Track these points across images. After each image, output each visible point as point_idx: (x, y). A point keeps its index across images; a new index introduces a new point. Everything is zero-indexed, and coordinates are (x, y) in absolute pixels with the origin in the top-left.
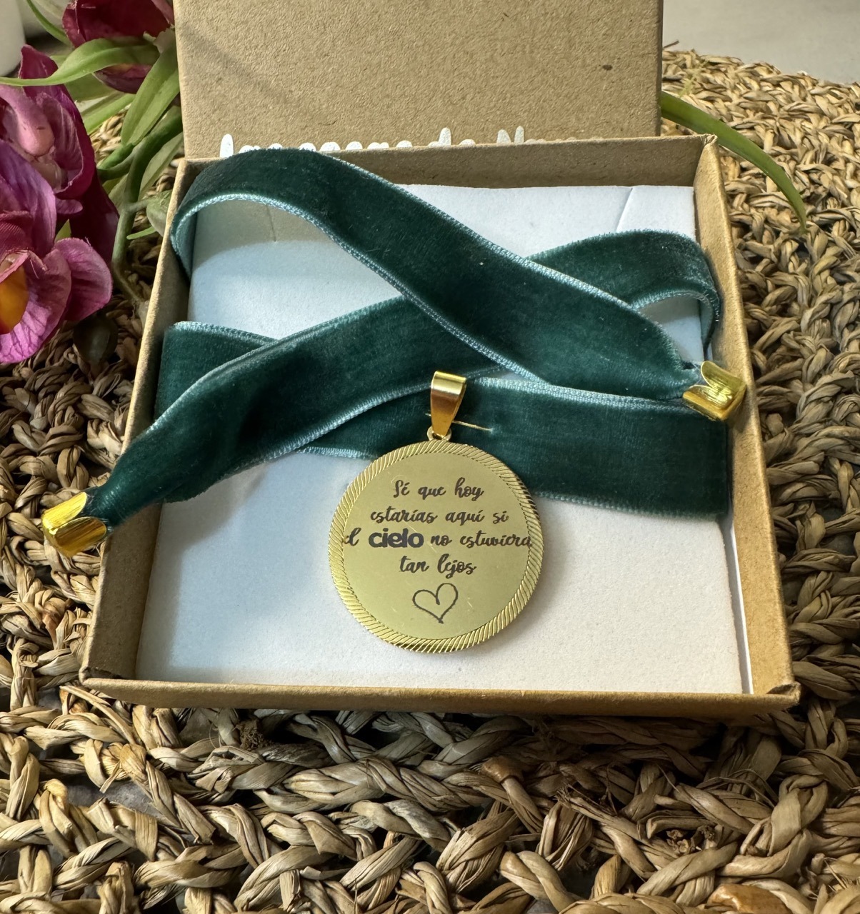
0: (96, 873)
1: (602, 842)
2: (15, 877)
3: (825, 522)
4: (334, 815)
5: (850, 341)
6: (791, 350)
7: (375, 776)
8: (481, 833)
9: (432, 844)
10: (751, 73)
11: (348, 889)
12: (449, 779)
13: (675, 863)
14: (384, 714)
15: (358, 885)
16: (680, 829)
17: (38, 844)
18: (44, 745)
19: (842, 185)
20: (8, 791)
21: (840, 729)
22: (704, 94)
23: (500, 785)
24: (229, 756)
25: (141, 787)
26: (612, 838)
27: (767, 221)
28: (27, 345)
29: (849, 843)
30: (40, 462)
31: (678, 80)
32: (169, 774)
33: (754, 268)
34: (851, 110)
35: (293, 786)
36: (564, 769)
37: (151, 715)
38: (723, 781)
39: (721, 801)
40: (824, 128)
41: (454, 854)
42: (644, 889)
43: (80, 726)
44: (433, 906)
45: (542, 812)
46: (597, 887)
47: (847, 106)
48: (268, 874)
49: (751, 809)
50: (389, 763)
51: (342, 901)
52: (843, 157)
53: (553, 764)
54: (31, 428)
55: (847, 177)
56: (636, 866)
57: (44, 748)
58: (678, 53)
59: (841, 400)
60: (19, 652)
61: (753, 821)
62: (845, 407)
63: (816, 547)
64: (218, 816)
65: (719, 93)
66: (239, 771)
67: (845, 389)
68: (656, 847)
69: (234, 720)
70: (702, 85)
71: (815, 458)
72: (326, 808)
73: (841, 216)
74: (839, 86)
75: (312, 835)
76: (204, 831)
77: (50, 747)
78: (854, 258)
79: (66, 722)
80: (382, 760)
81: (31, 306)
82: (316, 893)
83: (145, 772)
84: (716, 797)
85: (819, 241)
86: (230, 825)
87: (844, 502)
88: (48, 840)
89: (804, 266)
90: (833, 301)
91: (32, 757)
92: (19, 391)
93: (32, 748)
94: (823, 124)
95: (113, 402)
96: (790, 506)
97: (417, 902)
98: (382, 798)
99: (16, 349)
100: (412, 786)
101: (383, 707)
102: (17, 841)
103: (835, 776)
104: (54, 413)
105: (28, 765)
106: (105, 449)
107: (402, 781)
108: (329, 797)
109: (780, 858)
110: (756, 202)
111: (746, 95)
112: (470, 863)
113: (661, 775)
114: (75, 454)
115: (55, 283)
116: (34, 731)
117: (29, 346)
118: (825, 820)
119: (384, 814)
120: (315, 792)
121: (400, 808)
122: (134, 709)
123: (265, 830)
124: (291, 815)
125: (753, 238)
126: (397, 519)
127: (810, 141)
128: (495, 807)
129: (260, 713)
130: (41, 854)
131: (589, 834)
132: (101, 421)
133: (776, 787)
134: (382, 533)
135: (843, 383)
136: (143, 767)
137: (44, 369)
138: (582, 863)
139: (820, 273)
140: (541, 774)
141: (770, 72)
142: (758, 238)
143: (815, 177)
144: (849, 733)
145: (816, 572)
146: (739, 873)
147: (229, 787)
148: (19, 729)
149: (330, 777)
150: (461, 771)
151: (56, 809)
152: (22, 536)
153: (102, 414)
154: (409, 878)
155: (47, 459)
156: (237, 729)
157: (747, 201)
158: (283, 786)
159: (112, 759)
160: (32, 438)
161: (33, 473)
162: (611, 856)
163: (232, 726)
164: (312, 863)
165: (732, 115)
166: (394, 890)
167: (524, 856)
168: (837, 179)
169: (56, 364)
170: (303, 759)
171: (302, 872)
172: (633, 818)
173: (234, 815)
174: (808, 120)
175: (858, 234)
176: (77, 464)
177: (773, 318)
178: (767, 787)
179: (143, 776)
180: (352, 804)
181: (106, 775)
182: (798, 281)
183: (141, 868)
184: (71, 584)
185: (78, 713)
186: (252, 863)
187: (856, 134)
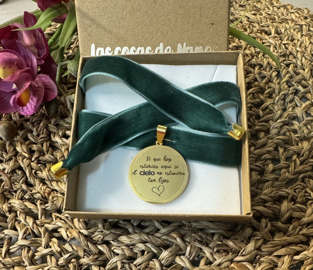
0: (68, 261)
1: (203, 254)
2: (47, 262)
3: (274, 166)
4: (131, 247)
5: (289, 107)
6: (271, 110)
7: (142, 237)
8: (170, 251)
9: (157, 254)
10: (271, 3)
11: (135, 265)
12: (162, 238)
13: (221, 258)
14: (144, 221)
15: (138, 264)
16: (223, 250)
17: (52, 254)
18: (50, 229)
19: (295, 50)
20: (42, 241)
22: (253, 12)
23: (175, 239)
24: (102, 232)
25: (78, 239)
26: (205, 253)
27: (268, 63)
29: (267, 253)
30: (38, 147)
31: (245, 6)
32: (86, 236)
33: (262, 82)
34: (303, 20)
35: (119, 240)
36: (193, 235)
37: (79, 221)
38: (236, 238)
39: (235, 243)
41: (163, 256)
42: (213, 265)
43: (59, 224)
44: (158, 269)
45: (187, 246)
46: (200, 264)
47: (302, 18)
48: (114, 262)
49: (242, 245)
50: (146, 233)
51: (133, 268)
52: (297, 39)
53: (190, 234)
54: (33, 135)
55: (298, 47)
56: (211, 259)
57: (50, 230)
59: (283, 127)
60: (40, 204)
61: (242, 248)
62: (284, 130)
63: (270, 173)
64: (100, 247)
65: (259, 11)
66: (105, 235)
67: (285, 124)
68: (217, 255)
69: (103, 222)
70: (253, 8)
71: (273, 146)
72: (128, 245)
73: (293, 62)
74: (300, 9)
75: (125, 252)
76: (97, 251)
77: (52, 230)
78: (295, 78)
79: (55, 223)
80: (144, 233)
81: (31, 96)
82: (127, 266)
84: (233, 242)
85: (284, 71)
86: (103, 249)
87: (280, 159)
88: (55, 253)
89: (278, 80)
90: (286, 94)
91: (47, 232)
92: (28, 123)
93: (47, 230)
94: (293, 25)
95: (58, 127)
96: (264, 161)
97: (153, 268)
98: (144, 242)
99: (28, 111)
100: (152, 239)
101: (143, 219)
102: (46, 254)
103: (266, 236)
104: (40, 130)
105: (47, 234)
106: (57, 142)
107: (149, 238)
108: (130, 242)
109: (248, 256)
110: (266, 56)
111: (267, 13)
112: (167, 259)
113: (219, 237)
114: (48, 144)
116: (46, 225)
117: (32, 110)
118: (261, 247)
119: (145, 246)
120: (126, 241)
121: (149, 245)
122: (74, 219)
123: (112, 251)
124: (120, 247)
125: (264, 69)
126: (147, 167)
127: (287, 32)
128: (174, 245)
129: (109, 220)
130: (52, 257)
131: (199, 251)
132: (55, 133)
133: (250, 239)
134: (143, 171)
135: (285, 122)
136: (79, 235)
138: (196, 258)
139: (283, 83)
140: (187, 236)
141: (277, 3)
142: (265, 70)
143: (287, 46)
144: (272, 226)
145: (268, 181)
146: (237, 260)
147: (102, 240)
148: (42, 225)
149: (129, 237)
150: (165, 235)
151: (56, 245)
152: (35, 169)
153: (55, 131)
154: (151, 262)
155: (39, 145)
156: (103, 225)
157: (263, 55)
158: (117, 240)
159: (70, 233)
160: (34, 139)
161: (36, 150)
162: (205, 257)
164: (125, 259)
165: (262, 21)
166: (147, 266)
167: (182, 257)
168: (294, 48)
169: (39, 114)
170: (122, 233)
172: (211, 247)
173: (104, 247)
174: (288, 23)
175: (298, 69)
176: (49, 147)
177: (267, 99)
178: (247, 239)
179: (79, 237)
180: (136, 244)
181: (68, 237)
182: (276, 86)
183: (80, 260)
184: (51, 184)
185: (58, 221)
186: (109, 259)
187: (303, 29)
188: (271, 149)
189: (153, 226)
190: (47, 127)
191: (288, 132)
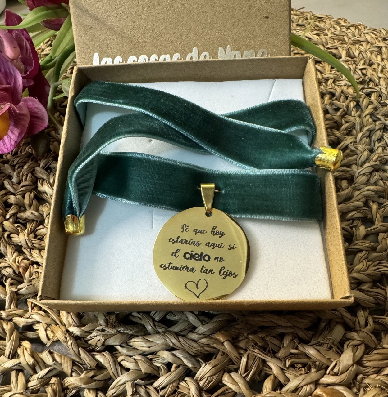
0: (45, 382)
1: (267, 369)
2: (9, 384)
3: (366, 228)
4: (150, 357)
5: (378, 147)
6: (352, 151)
7: (168, 340)
8: (214, 365)
9: (192, 369)
10: (337, 22)
11: (156, 389)
12: (200, 341)
13: (298, 378)
14: (171, 312)
15: (160, 387)
16: (301, 363)
17: (19, 369)
18: (21, 325)
19: (376, 76)
20: (5, 346)
21: (370, 320)
22: (316, 32)
23: (222, 344)
24: (103, 330)
25: (65, 344)
26: (271, 367)
27: (342, 92)
28: (9, 145)
29: (373, 370)
30: (17, 198)
31: (304, 25)
32: (77, 339)
33: (336, 114)
34: (381, 41)
35: (131, 344)
36: (251, 337)
38: (319, 342)
39: (318, 351)
40: (369, 49)
41: (202, 374)
42: (284, 389)
43: (37, 317)
44: (193, 396)
45: (241, 356)
46: (264, 388)
47: (379, 39)
48: (120, 383)
49: (331, 355)
50: (173, 334)
51: (153, 394)
52: (377, 63)
53: (245, 334)
54: (12, 182)
55: (379, 72)
56: (281, 379)
57: (21, 326)
58: (304, 12)
59: (374, 174)
60: (9, 284)
61: (332, 360)
62: (376, 177)
63: (362, 240)
64: (98, 357)
65: (322, 32)
66: (107, 337)
67: (376, 169)
68: (292, 372)
69: (106, 314)
70: (314, 28)
71: (362, 200)
72: (145, 353)
73: (376, 90)
74: (376, 30)
75: (140, 365)
76: (93, 364)
77: (24, 326)
78: (381, 109)
79: (30, 315)
80: (170, 332)
81: (11, 127)
82: (142, 391)
83: (66, 338)
84: (316, 349)
85: (366, 102)
86: (104, 361)
87: (374, 220)
88: (24, 367)
89: (358, 113)
90: (371, 129)
91: (16, 331)
92: (6, 165)
93: (16, 327)
94: (368, 47)
95: (49, 171)
96: (351, 221)
97: (187, 395)
98: (171, 349)
99: (5, 147)
100: (184, 344)
101: (171, 309)
102: (10, 368)
103: (368, 341)
104: (23, 176)
105: (14, 334)
106: (46, 193)
107: (179, 342)
108: (148, 349)
109: (343, 376)
110: (337, 83)
111: (334, 33)
112: (209, 378)
113: (293, 340)
114: (32, 194)
115: (22, 117)
116: (16, 319)
117: (11, 146)
118: (363, 360)
119: (172, 357)
120: (141, 347)
121: (178, 354)
122: (60, 312)
123: (119, 363)
124: (131, 356)
125: (336, 99)
127: (362, 55)
128: (220, 353)
129: (116, 312)
130: (20, 373)
131: (261, 366)
132: (44, 180)
133: (342, 345)
135: (375, 167)
136: (65, 336)
137: (17, 156)
138: (258, 377)
139: (365, 116)
140: (240, 339)
141: (345, 22)
142: (338, 100)
143: (364, 72)
144: (375, 322)
145: (361, 251)
146: (326, 382)
147: (103, 344)
148: (9, 318)
149: (148, 340)
150: (205, 337)
151: (27, 354)
152: (9, 231)
153: (45, 177)
154: (183, 384)
155: (19, 197)
156: (107, 319)
157: (334, 82)
158: (127, 343)
159: (51, 332)
160: (13, 187)
161: (13, 203)
162: (270, 375)
163: (104, 317)
164: (140, 377)
165: (327, 42)
166: (176, 390)
167: (232, 374)
168: (374, 73)
169: (23, 153)
170: (135, 332)
171: (136, 382)
172: (281, 358)
173: (105, 356)
174: (362, 45)
175: (383, 99)
176: (33, 199)
177: (344, 136)
178: (338, 345)
179: (65, 340)
180: (157, 352)
181: (49, 339)
182: (356, 120)
183: (65, 380)
184: (31, 254)
185: (35, 311)
186: (114, 377)
187: (383, 52)
188: (360, 203)
189: (184, 321)
190: (32, 171)
191: (381, 181)
